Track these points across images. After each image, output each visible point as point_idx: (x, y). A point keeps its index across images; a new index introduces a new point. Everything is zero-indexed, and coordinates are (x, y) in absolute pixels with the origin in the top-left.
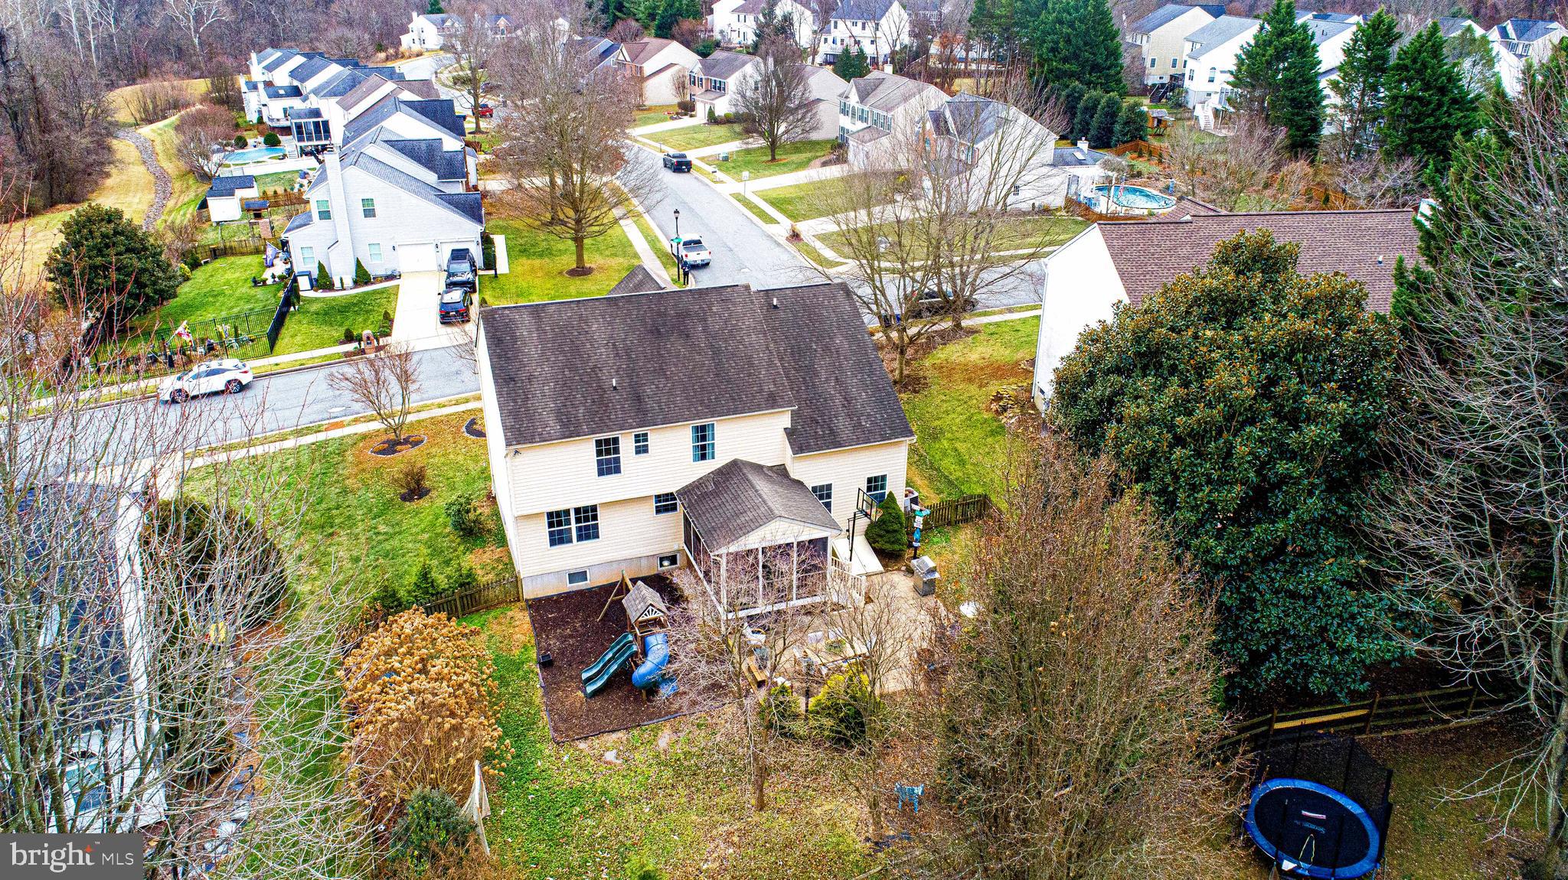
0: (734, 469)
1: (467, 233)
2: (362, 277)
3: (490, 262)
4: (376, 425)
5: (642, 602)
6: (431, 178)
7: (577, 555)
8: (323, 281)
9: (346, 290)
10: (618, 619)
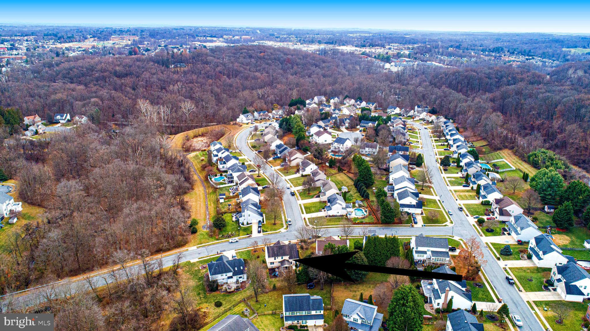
0: (284, 260)
1: (261, 219)
2: (248, 224)
3: (263, 222)
4: (253, 248)
5: (277, 270)
6: (256, 209)
7: (272, 265)
8: (243, 224)
9: (246, 226)
10: (275, 271)
